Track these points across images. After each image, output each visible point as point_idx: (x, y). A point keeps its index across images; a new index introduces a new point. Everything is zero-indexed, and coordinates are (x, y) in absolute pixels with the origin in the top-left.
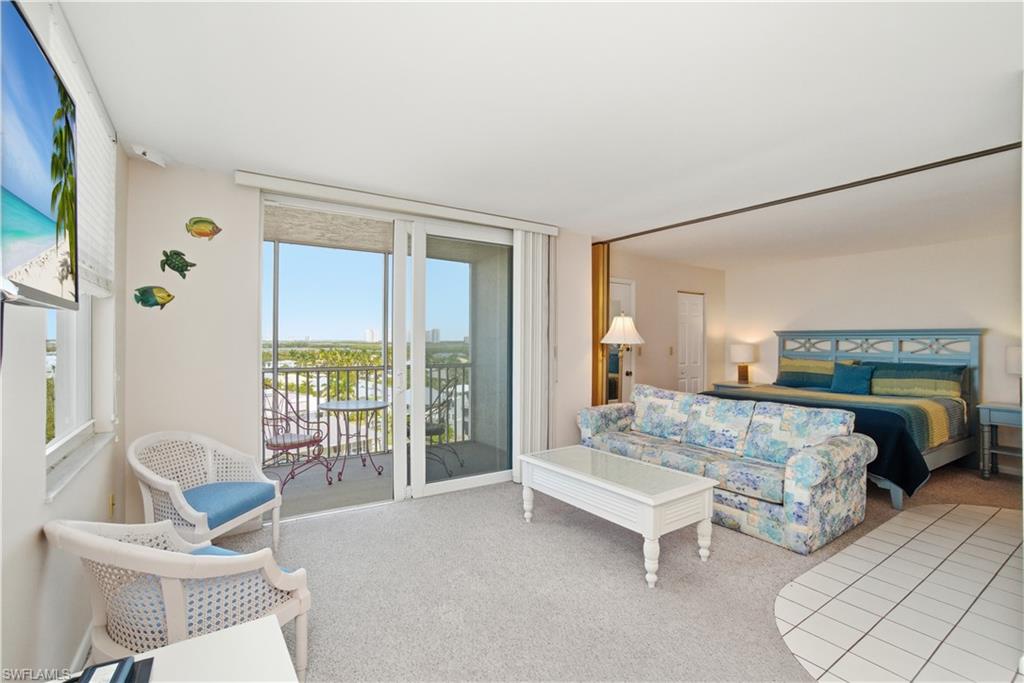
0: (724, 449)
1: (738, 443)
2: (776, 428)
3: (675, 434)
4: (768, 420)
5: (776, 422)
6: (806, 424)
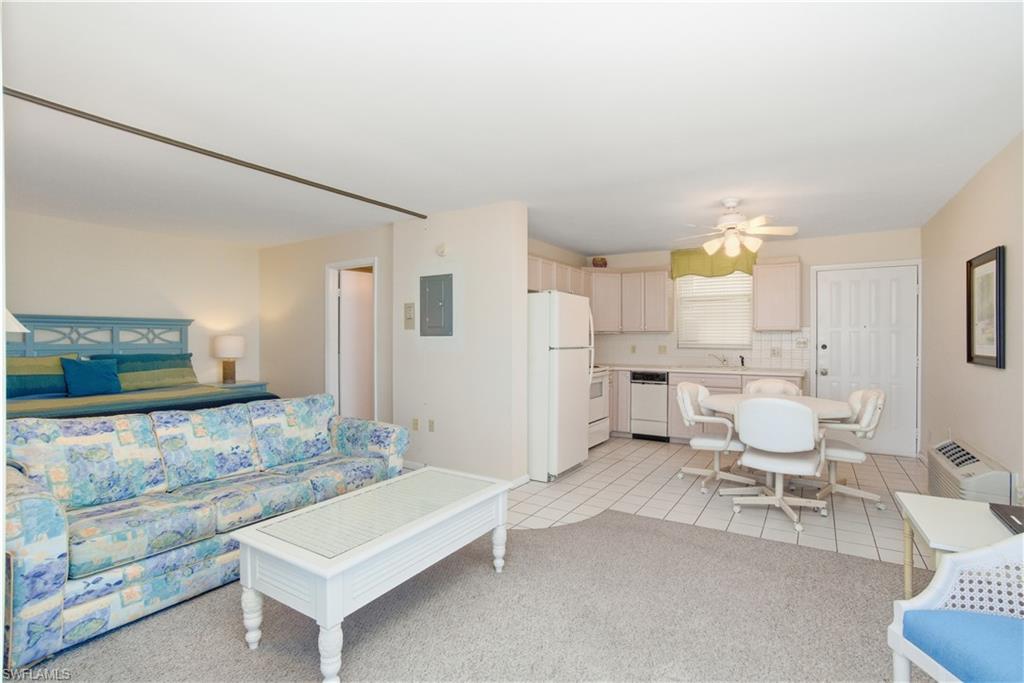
0: (242, 470)
1: (253, 457)
2: (284, 426)
3: (156, 482)
4: (273, 421)
5: (281, 419)
6: (310, 413)
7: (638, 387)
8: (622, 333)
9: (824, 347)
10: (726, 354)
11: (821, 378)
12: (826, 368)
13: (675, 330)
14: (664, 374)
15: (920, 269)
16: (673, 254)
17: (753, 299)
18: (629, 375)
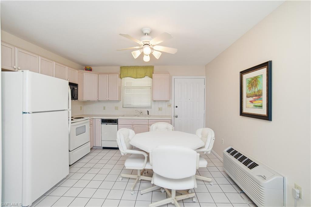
7: (104, 126)
8: (99, 101)
9: (177, 107)
10: (142, 110)
11: (176, 118)
12: (177, 115)
13: (122, 100)
14: (116, 120)
15: (205, 80)
16: (121, 68)
17: (152, 88)
18: (100, 120)
